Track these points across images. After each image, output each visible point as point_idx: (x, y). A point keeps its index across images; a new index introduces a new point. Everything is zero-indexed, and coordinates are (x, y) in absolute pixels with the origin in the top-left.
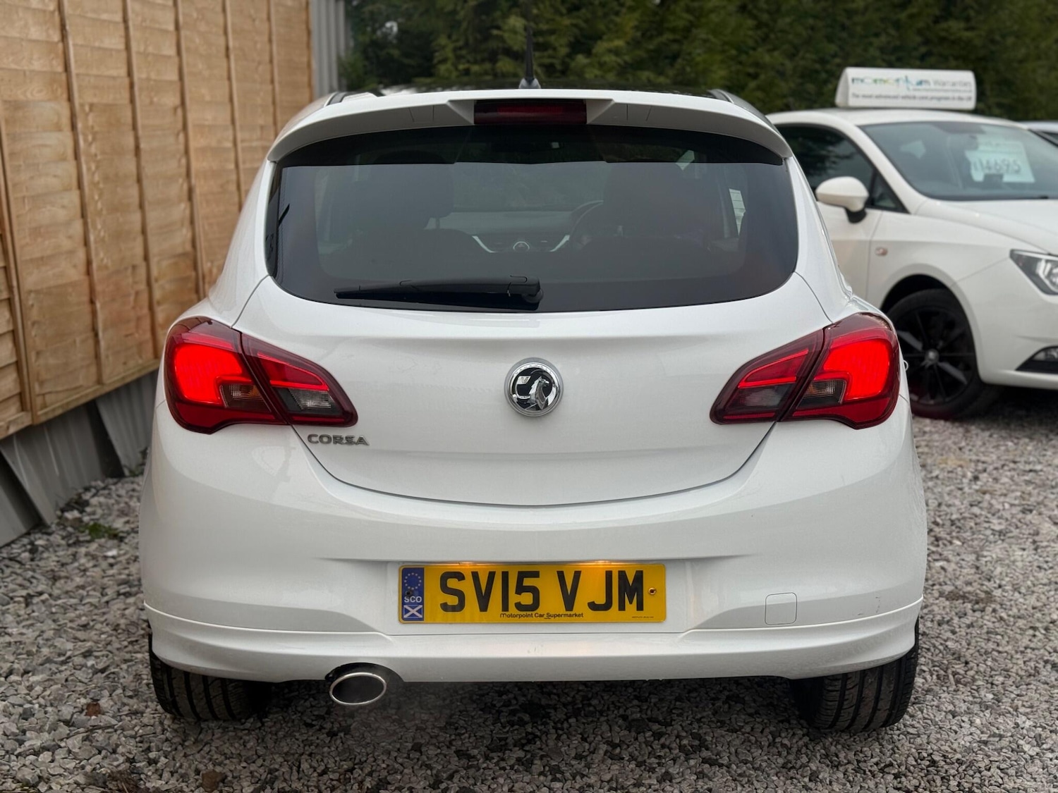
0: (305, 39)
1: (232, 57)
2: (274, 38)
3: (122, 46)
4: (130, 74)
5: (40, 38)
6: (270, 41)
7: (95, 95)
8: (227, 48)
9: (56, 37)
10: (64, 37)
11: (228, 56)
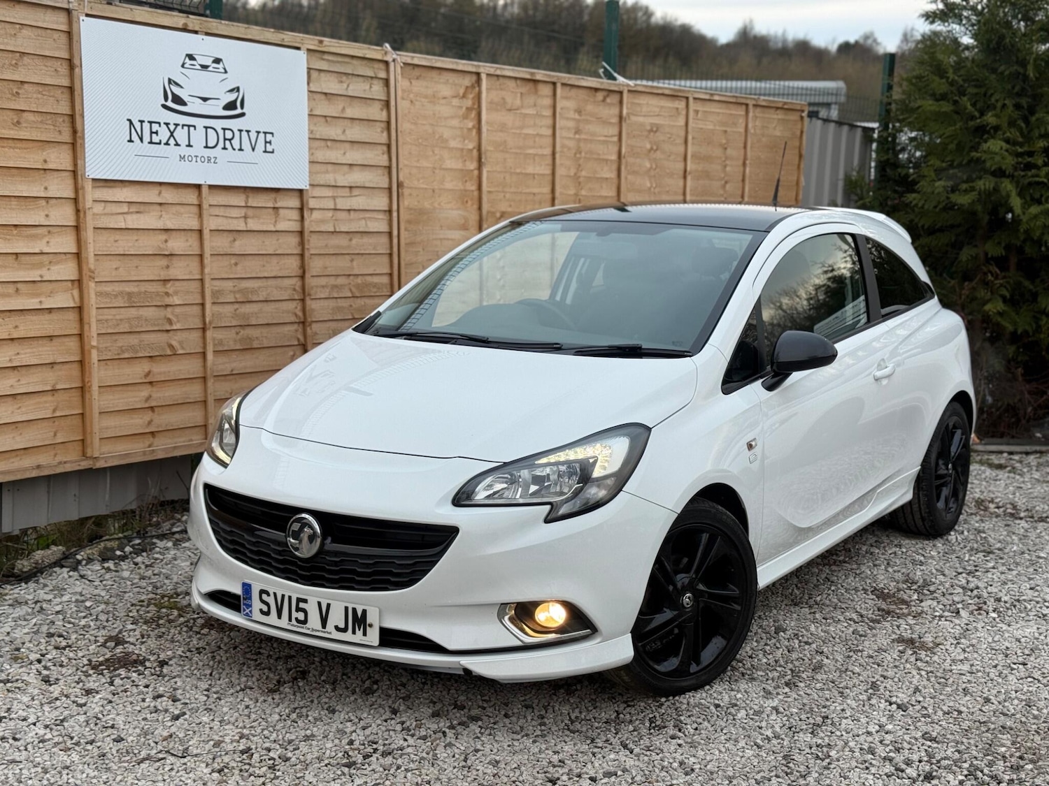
0: (796, 161)
1: (689, 178)
2: (748, 162)
3: (548, 171)
4: (553, 191)
5: (455, 167)
6: (744, 164)
7: (510, 206)
8: (685, 171)
9: (472, 166)
10: (480, 168)
11: (685, 177)
